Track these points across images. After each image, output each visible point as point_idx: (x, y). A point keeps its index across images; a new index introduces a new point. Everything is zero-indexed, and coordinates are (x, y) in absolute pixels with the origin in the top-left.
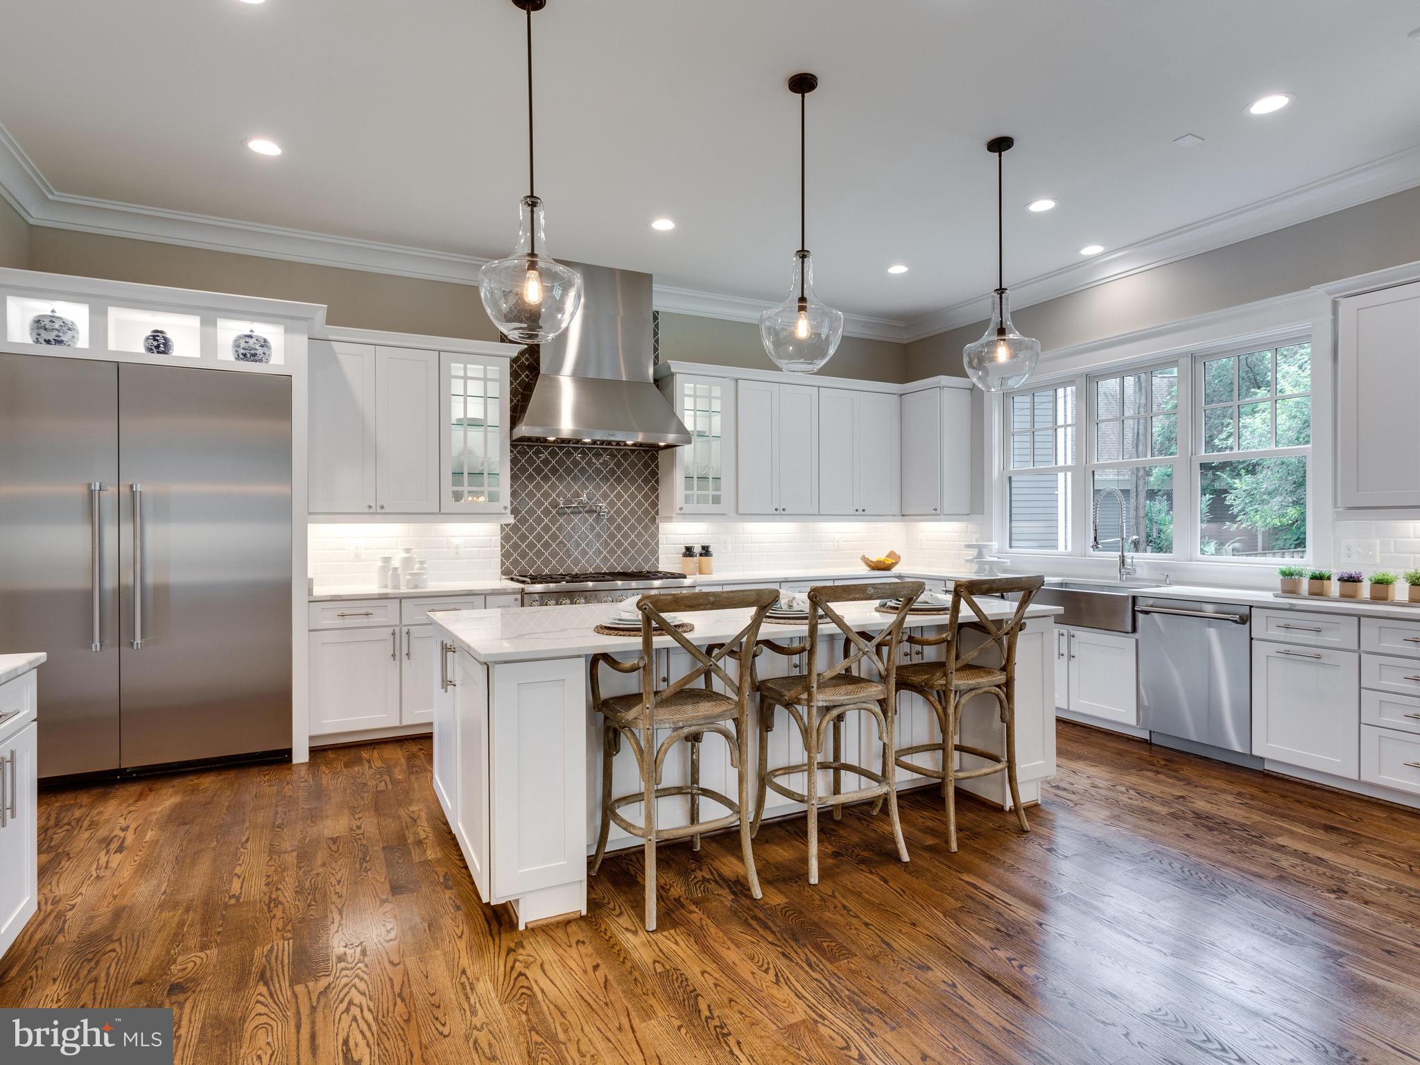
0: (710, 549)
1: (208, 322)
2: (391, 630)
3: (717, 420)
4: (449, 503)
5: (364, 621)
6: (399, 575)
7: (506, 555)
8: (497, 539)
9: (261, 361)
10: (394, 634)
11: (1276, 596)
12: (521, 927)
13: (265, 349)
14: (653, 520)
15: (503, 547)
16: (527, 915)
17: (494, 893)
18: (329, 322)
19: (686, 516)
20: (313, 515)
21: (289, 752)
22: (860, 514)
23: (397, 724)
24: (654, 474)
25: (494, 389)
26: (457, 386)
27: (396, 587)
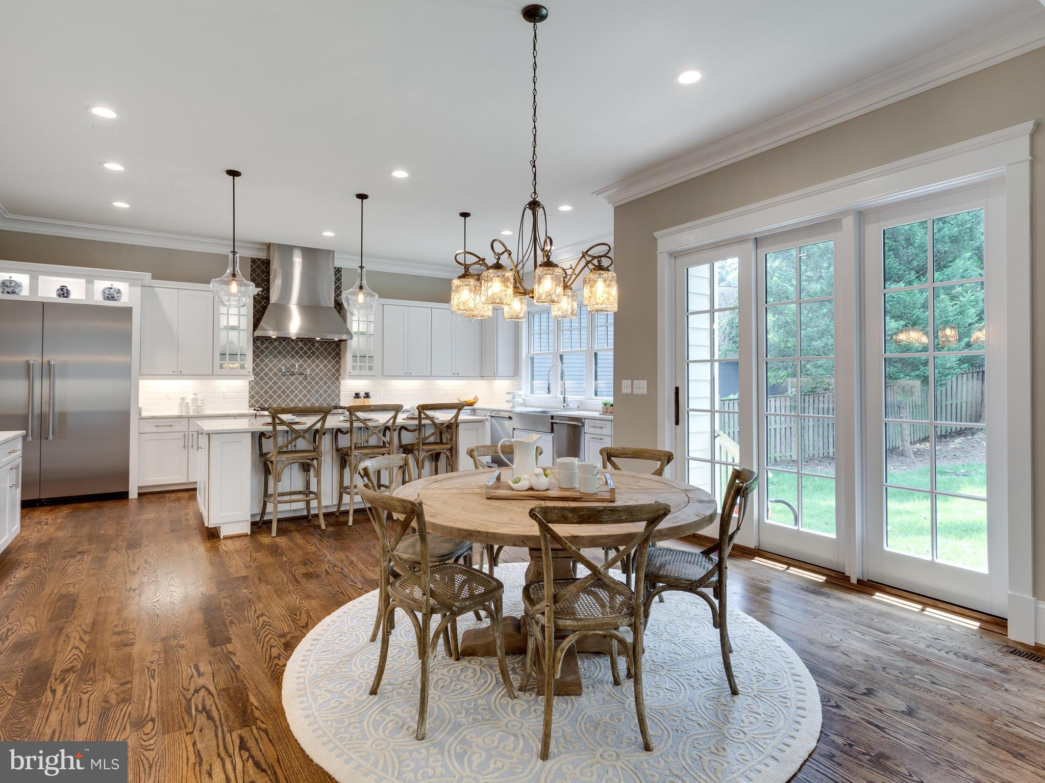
0: (370, 394)
1: (90, 282)
2: (183, 434)
3: (372, 326)
4: (217, 370)
5: (169, 429)
6: (189, 407)
7: (252, 397)
8: (247, 388)
9: (116, 300)
10: (185, 436)
11: (600, 414)
12: (222, 537)
13: (119, 295)
14: (337, 379)
15: (250, 393)
16: (223, 533)
17: (210, 523)
18: (153, 278)
19: (353, 377)
20: (142, 375)
21: (127, 493)
22: (456, 376)
23: (186, 481)
24: (338, 354)
25: (244, 311)
26: (223, 310)
27: (188, 412)
